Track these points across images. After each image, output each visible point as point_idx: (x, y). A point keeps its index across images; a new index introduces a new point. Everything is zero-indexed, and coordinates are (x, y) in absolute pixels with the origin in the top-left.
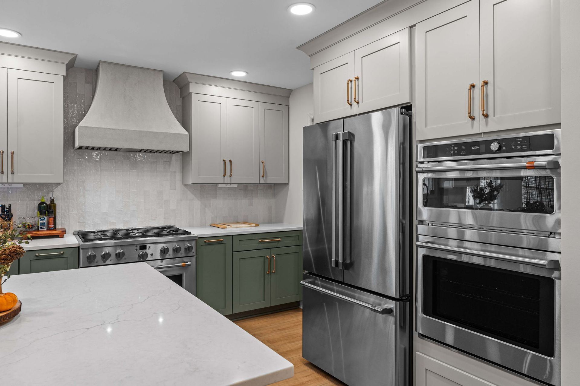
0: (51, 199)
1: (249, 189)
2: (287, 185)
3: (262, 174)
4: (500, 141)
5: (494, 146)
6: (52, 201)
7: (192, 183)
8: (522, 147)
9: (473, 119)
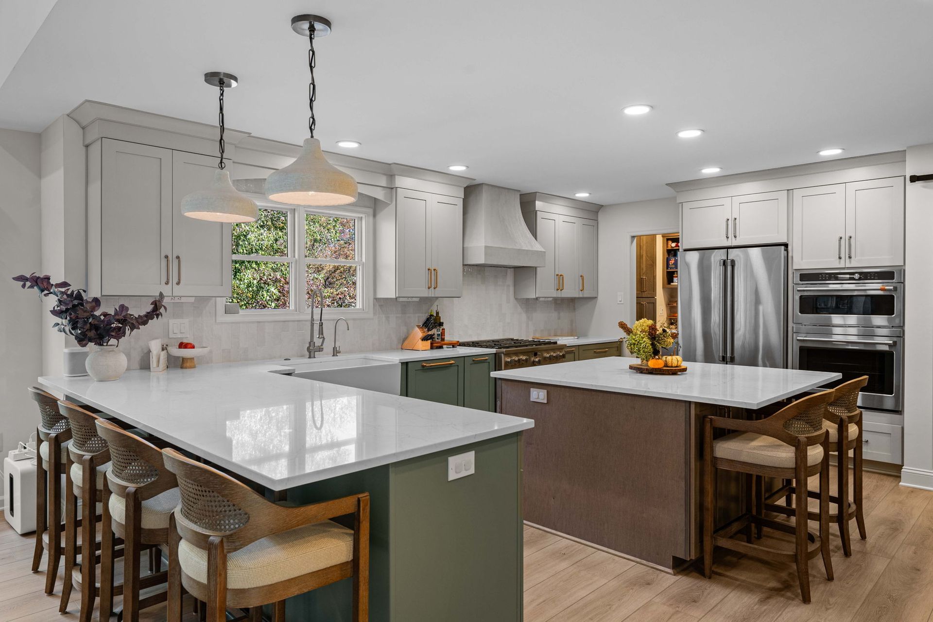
0: (437, 312)
1: (558, 302)
2: (594, 298)
3: (581, 288)
4: (860, 273)
5: (857, 276)
6: (437, 313)
7: (537, 296)
8: (874, 278)
9: (840, 258)
